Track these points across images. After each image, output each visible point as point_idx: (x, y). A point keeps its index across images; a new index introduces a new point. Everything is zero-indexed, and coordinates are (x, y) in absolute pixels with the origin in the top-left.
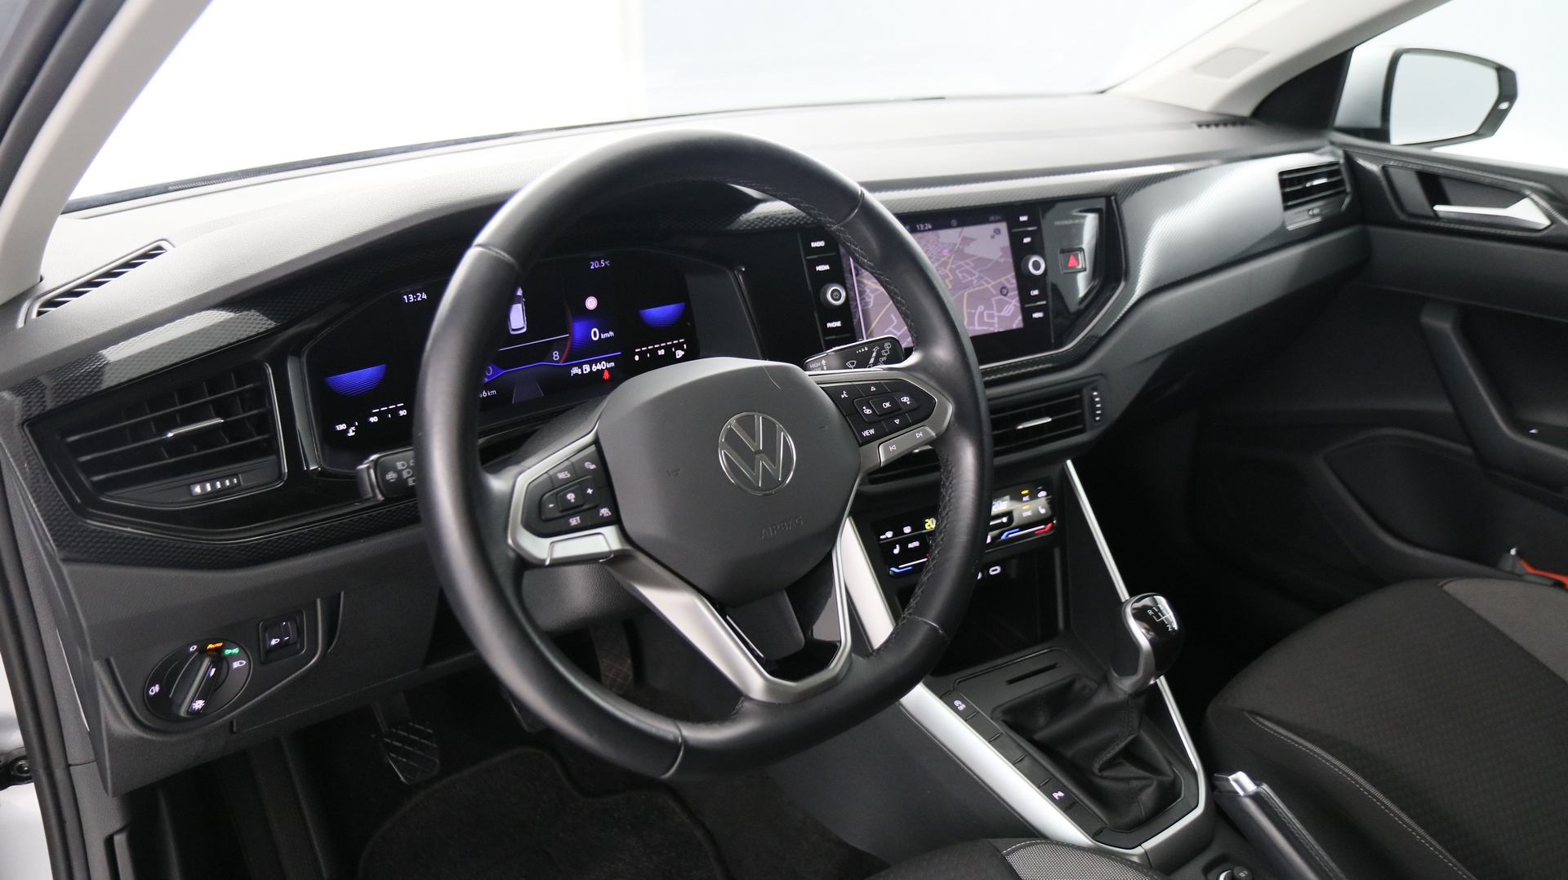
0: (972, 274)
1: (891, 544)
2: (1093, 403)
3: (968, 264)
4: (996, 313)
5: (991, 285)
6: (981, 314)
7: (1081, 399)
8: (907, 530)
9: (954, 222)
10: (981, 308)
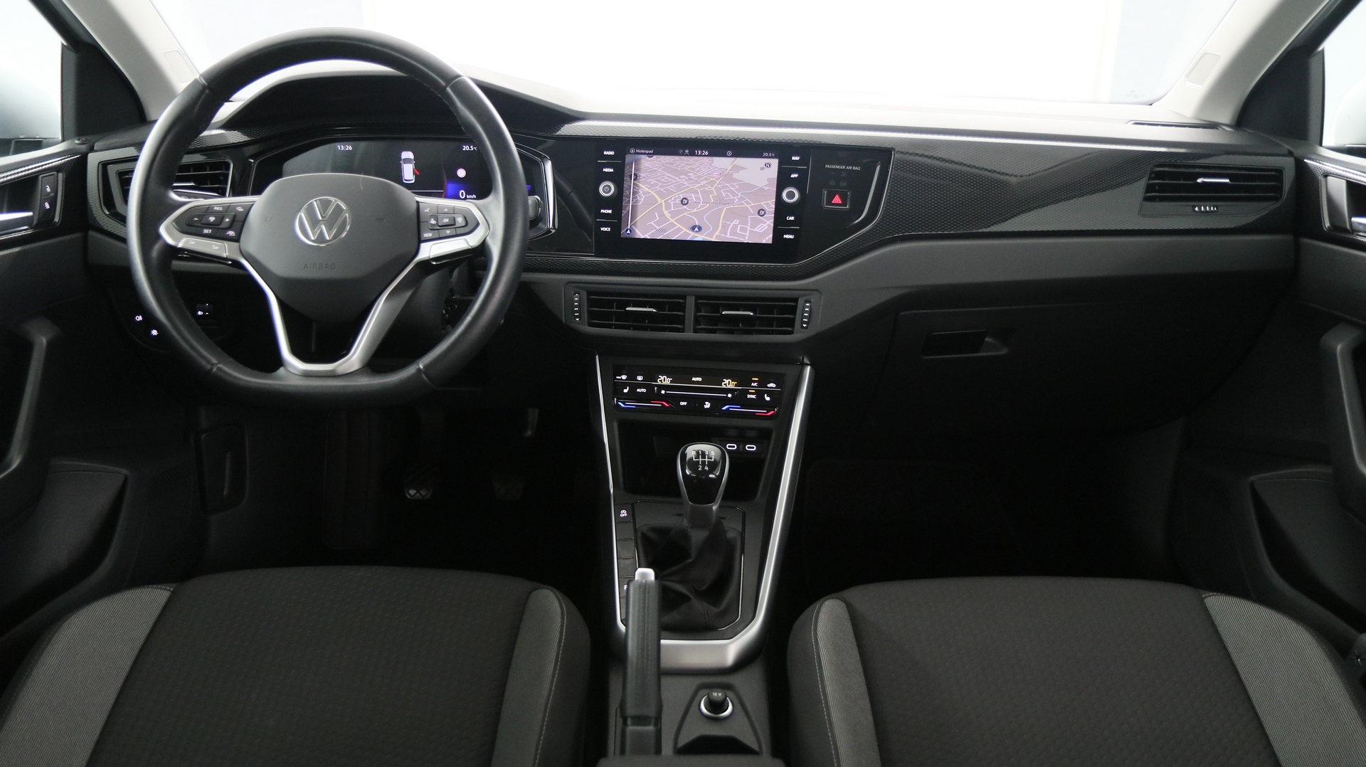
0: (735, 195)
1: (624, 385)
2: (804, 311)
3: (733, 186)
4: (749, 228)
5: (751, 206)
6: (735, 226)
7: (796, 307)
8: (640, 378)
9: (730, 153)
10: (736, 222)
